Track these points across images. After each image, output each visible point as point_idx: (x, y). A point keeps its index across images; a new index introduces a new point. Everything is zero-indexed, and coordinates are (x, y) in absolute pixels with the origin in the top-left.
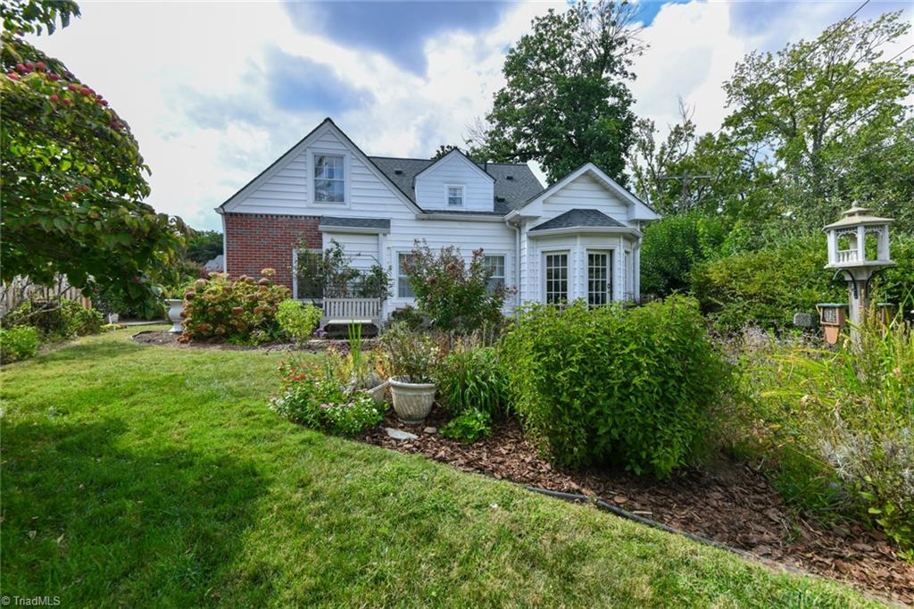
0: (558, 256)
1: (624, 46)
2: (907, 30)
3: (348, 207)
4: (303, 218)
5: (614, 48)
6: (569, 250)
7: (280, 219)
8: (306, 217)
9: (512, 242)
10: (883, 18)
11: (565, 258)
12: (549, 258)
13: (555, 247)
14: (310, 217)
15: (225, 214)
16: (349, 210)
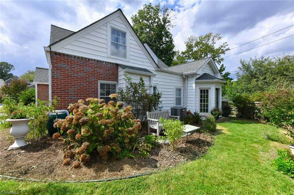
0: (205, 90)
1: (169, 23)
2: (222, 38)
3: (128, 60)
4: (104, 63)
5: (167, 23)
6: (210, 88)
7: (91, 62)
8: (106, 62)
9: (183, 83)
10: (217, 34)
11: (207, 91)
12: (201, 91)
13: (205, 87)
14: (108, 63)
15: (51, 52)
16: (128, 62)
